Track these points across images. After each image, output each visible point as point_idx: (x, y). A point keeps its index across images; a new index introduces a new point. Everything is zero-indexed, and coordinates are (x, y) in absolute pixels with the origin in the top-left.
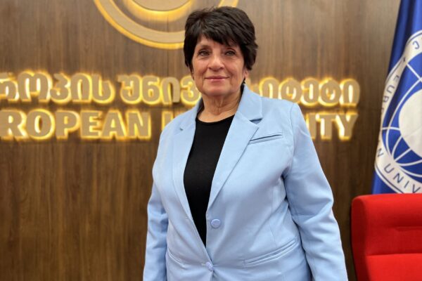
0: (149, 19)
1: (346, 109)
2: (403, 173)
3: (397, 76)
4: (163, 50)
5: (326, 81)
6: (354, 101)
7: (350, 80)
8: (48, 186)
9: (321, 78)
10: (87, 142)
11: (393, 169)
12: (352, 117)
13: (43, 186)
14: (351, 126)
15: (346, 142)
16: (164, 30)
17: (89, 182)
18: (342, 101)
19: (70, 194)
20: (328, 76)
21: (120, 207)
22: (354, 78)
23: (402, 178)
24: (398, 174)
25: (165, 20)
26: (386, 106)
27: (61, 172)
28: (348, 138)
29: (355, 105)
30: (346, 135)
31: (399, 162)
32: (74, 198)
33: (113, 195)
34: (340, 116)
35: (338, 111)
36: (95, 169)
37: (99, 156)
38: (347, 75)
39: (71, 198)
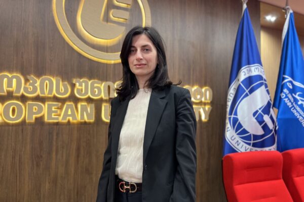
0: (95, 43)
1: (205, 104)
2: (240, 141)
3: (235, 88)
4: (104, 64)
5: (195, 88)
6: (209, 99)
7: (207, 88)
8: (17, 158)
9: (193, 86)
10: (49, 124)
11: (235, 138)
12: (209, 108)
13: (14, 157)
14: (208, 113)
15: (205, 123)
16: (104, 52)
17: (50, 153)
18: (203, 100)
19: (35, 163)
20: (196, 85)
21: (72, 170)
22: (209, 86)
23: (240, 143)
24: (238, 141)
25: (106, 45)
26: (229, 104)
27: (28, 147)
28: (206, 120)
29: (209, 101)
30: (205, 118)
31: (238, 134)
32: (38, 165)
33: (67, 162)
34: (203, 108)
35: (201, 105)
36: (54, 143)
37: (57, 134)
38: (205, 85)
39: (35, 166)
